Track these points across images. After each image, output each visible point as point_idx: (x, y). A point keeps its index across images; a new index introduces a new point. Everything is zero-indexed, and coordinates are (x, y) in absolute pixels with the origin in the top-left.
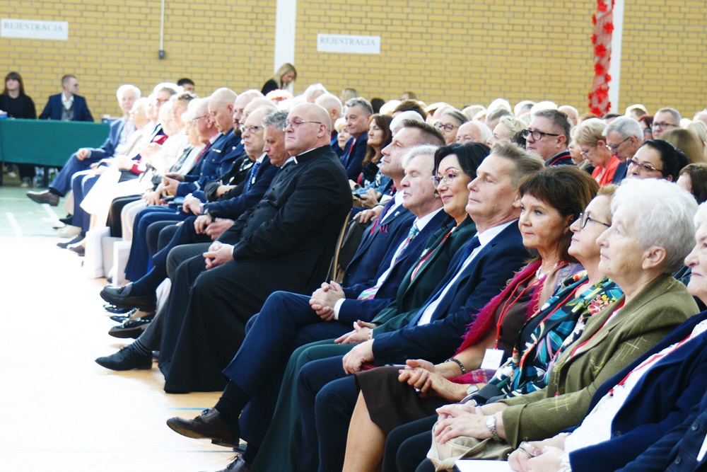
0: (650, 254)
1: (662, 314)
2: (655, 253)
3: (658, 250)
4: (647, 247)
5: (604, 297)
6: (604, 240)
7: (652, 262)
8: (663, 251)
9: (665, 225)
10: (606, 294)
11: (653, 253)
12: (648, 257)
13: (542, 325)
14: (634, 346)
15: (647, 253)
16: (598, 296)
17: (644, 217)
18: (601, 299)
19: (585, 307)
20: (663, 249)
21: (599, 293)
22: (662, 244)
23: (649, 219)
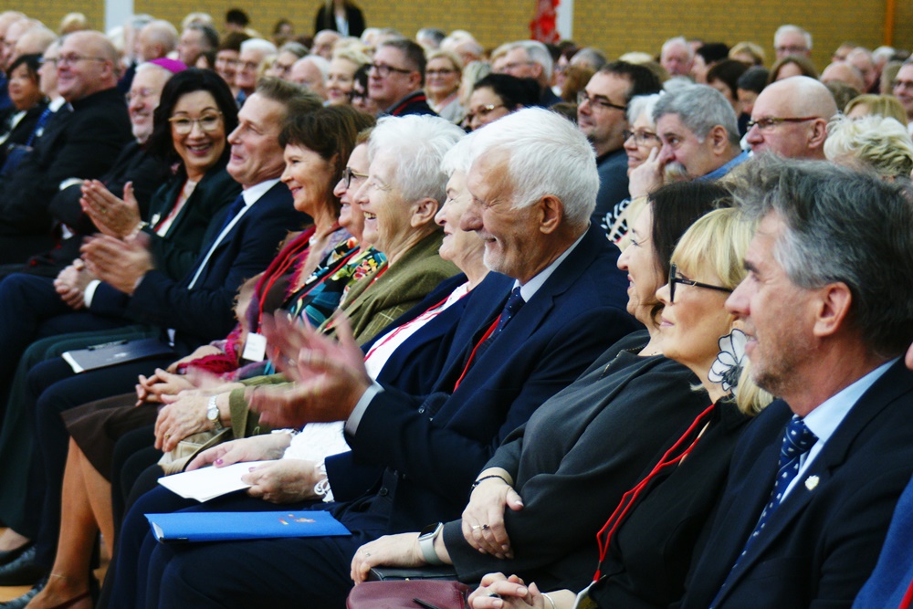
0: (420, 208)
1: (422, 280)
2: (425, 207)
3: (428, 203)
4: (413, 201)
5: (372, 262)
6: (362, 196)
7: (422, 218)
8: (434, 203)
9: (433, 173)
10: (373, 258)
11: (422, 206)
12: (418, 212)
13: (300, 302)
14: (387, 317)
15: (415, 208)
16: (365, 261)
17: (408, 164)
18: (368, 265)
19: (349, 275)
20: (435, 201)
21: (365, 257)
22: (433, 195)
23: (413, 166)
